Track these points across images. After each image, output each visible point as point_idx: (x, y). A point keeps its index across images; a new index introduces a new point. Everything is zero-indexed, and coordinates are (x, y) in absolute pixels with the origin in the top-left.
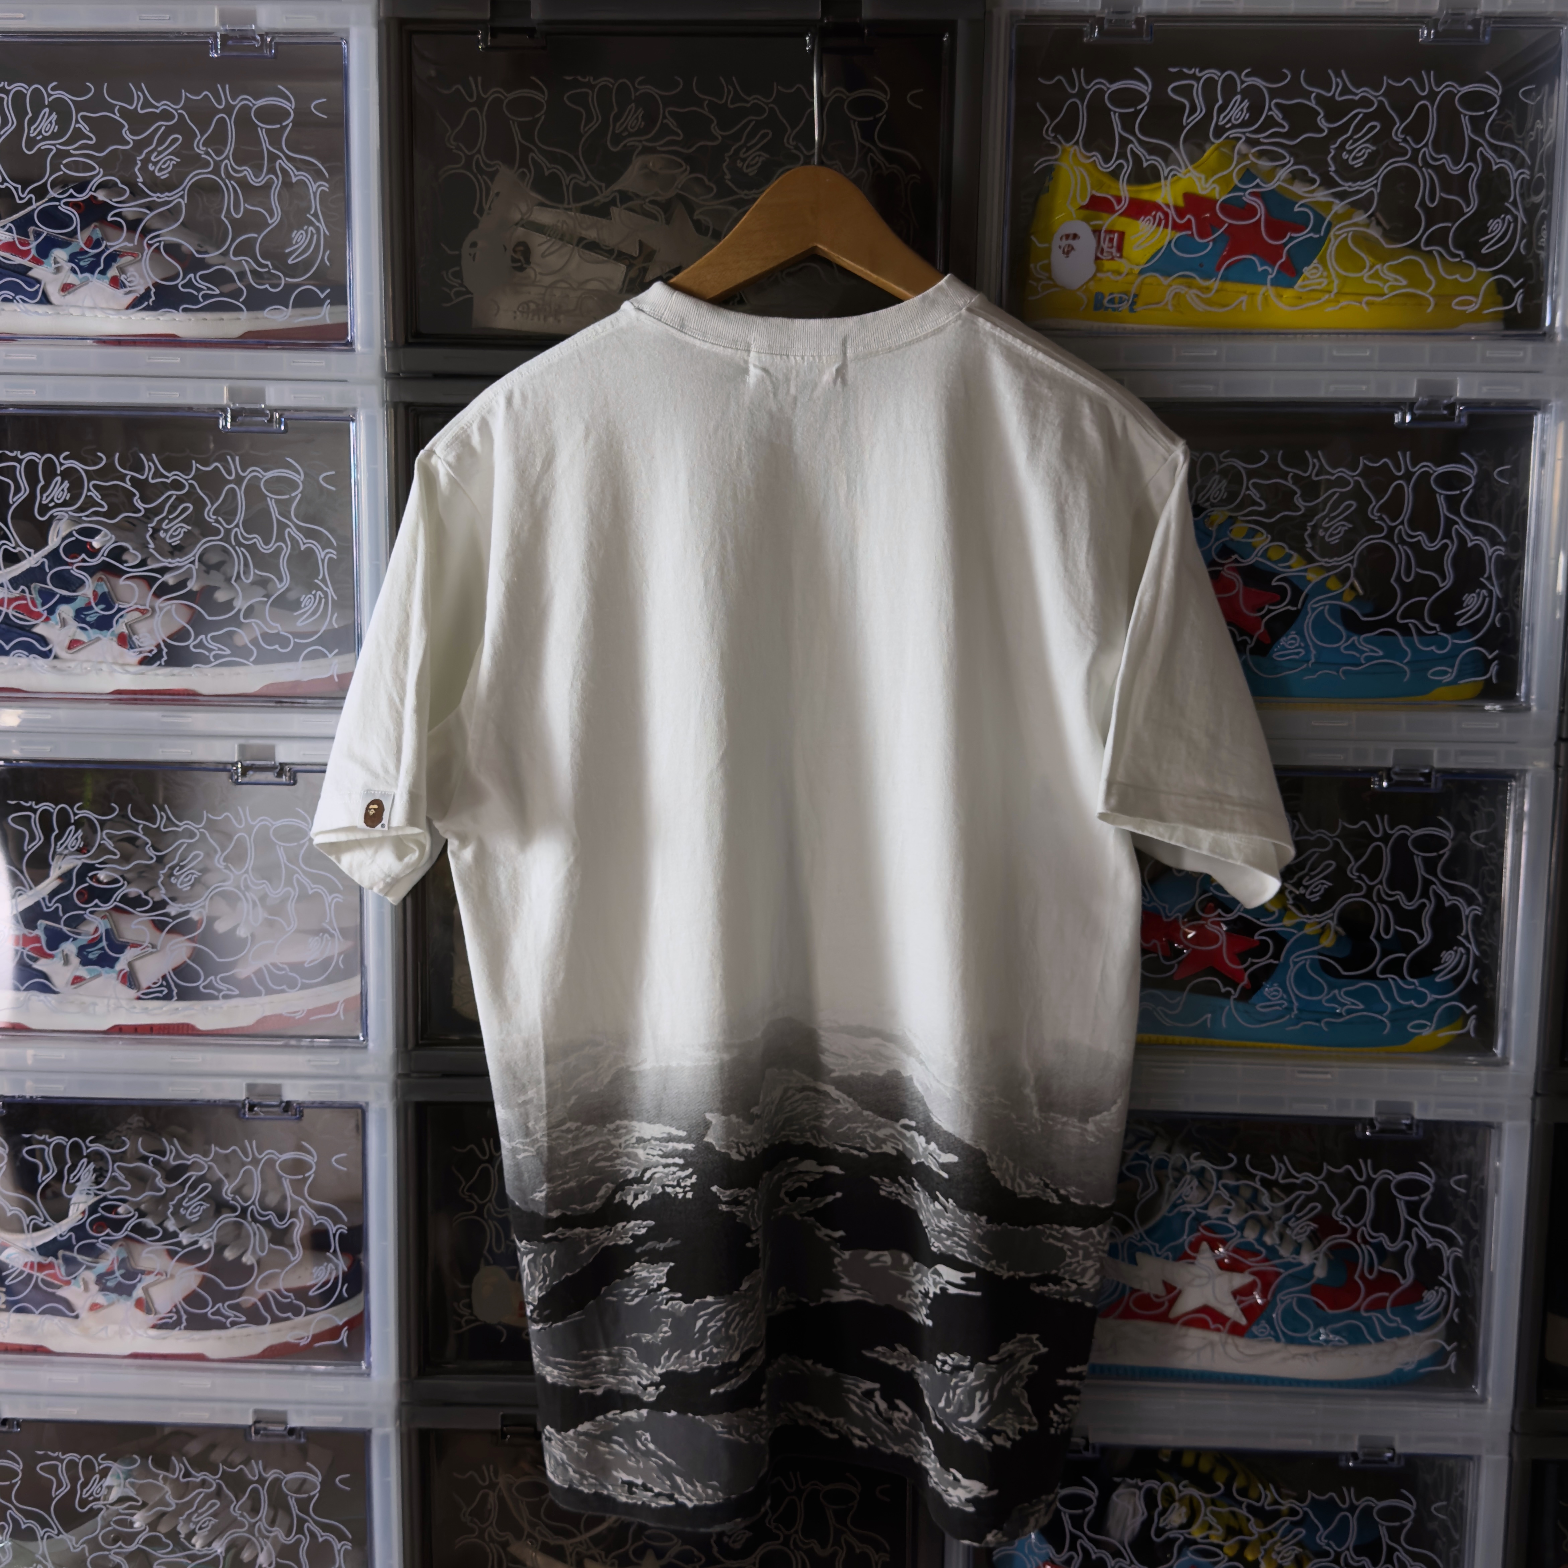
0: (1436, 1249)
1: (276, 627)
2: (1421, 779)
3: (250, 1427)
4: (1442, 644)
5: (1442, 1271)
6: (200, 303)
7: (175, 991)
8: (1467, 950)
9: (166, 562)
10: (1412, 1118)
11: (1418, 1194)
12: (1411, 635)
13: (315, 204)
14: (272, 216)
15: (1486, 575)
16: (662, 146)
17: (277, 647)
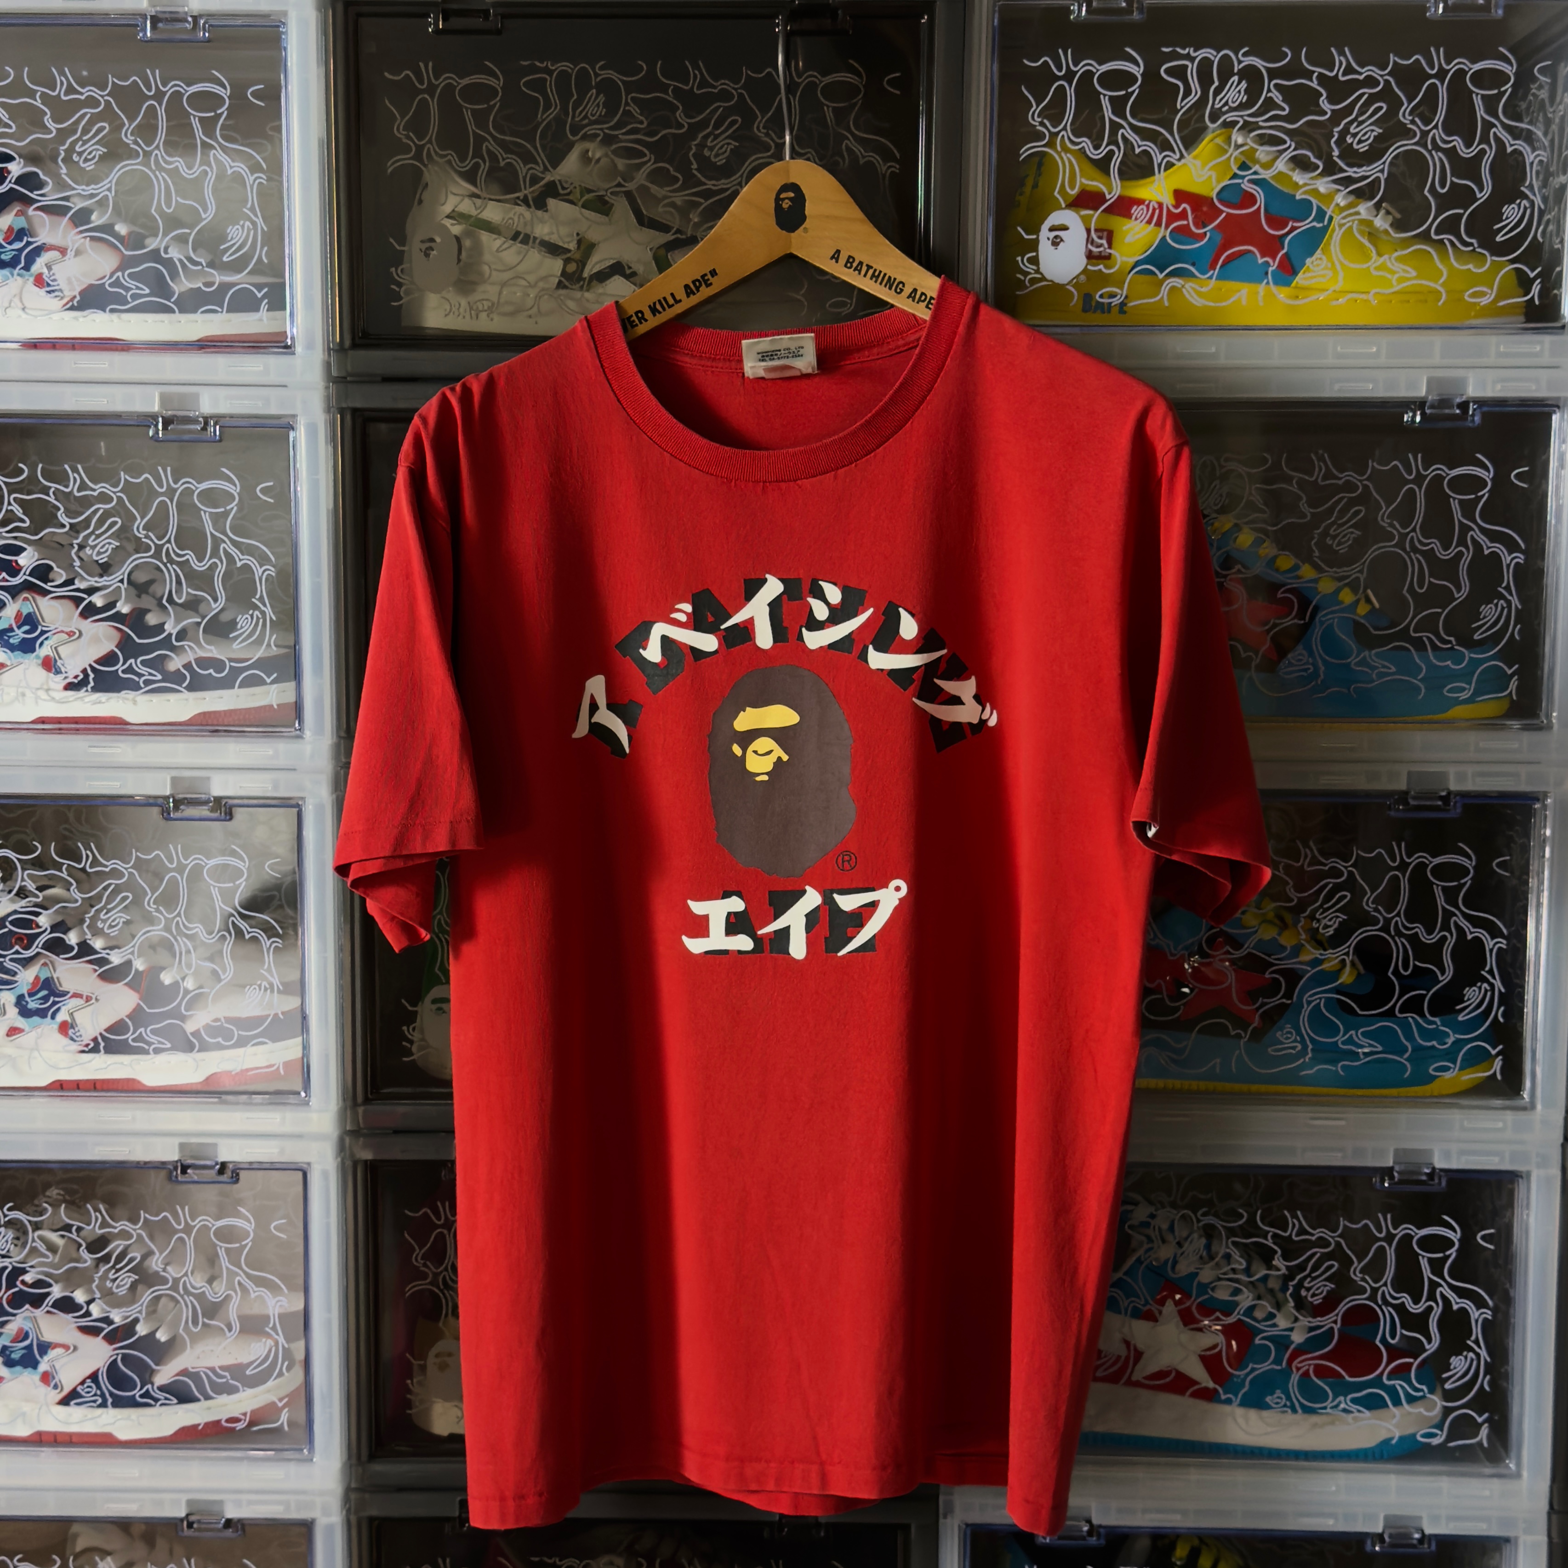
0: (1463, 1312)
1: (212, 651)
2: (1440, 803)
3: (182, 1520)
4: (1459, 660)
5: (1471, 1335)
6: (129, 303)
7: (102, 1044)
8: (1492, 986)
9: (93, 581)
10: (1434, 1169)
11: (1444, 1252)
12: (1426, 650)
13: (252, 197)
14: (205, 211)
15: (1504, 585)
16: (623, 134)
17: (211, 671)
